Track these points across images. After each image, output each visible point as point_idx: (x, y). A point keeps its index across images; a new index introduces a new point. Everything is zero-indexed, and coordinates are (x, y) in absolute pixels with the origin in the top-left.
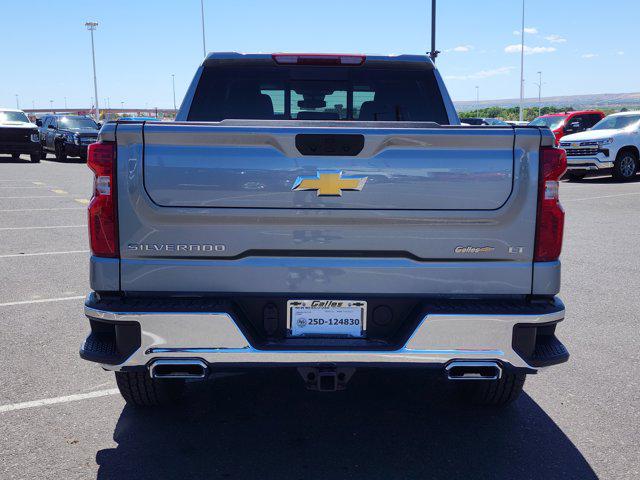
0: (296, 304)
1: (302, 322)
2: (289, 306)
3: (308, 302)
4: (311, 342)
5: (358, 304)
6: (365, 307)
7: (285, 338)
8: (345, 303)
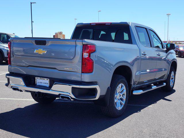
0: (37, 78)
1: (38, 82)
2: (36, 78)
3: (39, 78)
4: (40, 87)
5: (48, 80)
6: (49, 80)
7: (35, 85)
8: (45, 79)
